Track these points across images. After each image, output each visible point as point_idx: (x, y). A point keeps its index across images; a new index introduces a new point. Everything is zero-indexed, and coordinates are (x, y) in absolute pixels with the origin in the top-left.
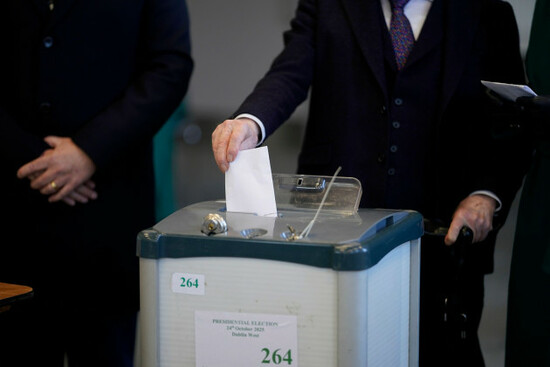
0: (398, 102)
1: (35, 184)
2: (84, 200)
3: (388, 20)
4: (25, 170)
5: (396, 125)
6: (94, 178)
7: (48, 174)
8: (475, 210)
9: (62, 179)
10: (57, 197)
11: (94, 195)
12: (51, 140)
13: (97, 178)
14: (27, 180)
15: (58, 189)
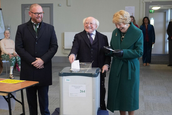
0: (92, 49)
1: (34, 65)
2: (42, 68)
3: (89, 37)
4: (33, 63)
5: (92, 53)
6: (43, 64)
7: (37, 64)
8: (105, 68)
9: (39, 64)
10: (38, 67)
11: (43, 67)
12: (37, 58)
13: (44, 65)
14: (33, 65)
15: (38, 66)
